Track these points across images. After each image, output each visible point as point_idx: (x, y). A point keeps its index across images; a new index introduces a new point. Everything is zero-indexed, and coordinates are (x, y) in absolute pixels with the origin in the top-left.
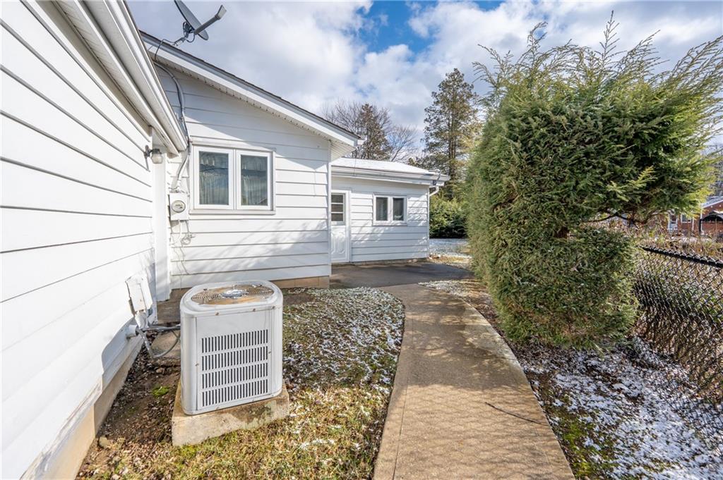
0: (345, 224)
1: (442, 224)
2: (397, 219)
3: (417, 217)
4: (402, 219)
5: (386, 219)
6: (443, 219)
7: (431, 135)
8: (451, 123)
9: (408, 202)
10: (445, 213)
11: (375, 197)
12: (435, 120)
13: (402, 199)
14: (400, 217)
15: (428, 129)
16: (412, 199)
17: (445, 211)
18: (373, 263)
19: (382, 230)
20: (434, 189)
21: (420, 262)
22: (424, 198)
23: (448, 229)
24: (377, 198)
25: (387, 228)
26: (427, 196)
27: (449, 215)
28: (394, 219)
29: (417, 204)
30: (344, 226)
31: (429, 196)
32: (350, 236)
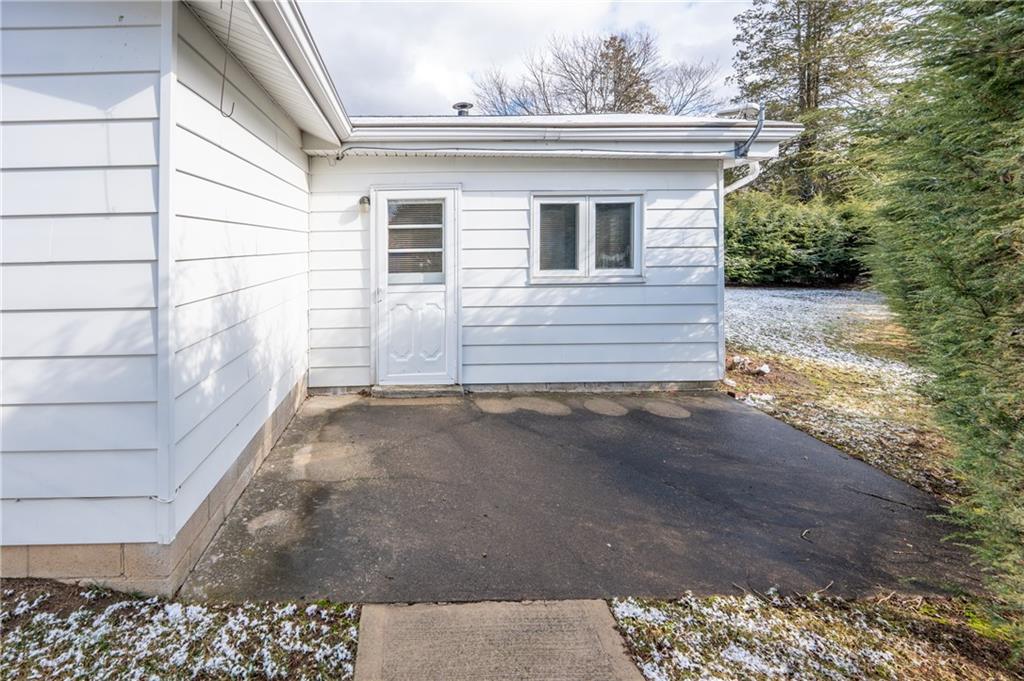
0: (443, 282)
1: (782, 256)
2: (610, 265)
3: (679, 257)
4: (627, 262)
5: (572, 264)
6: (786, 245)
7: (752, 66)
8: (803, 34)
9: (647, 214)
10: (792, 232)
11: (537, 204)
12: (762, 36)
13: (628, 207)
14: (617, 257)
15: (743, 56)
16: (661, 203)
17: (791, 227)
18: (530, 390)
19: (559, 296)
20: (743, 171)
21: (691, 393)
22: (705, 198)
23: (799, 267)
24: (544, 207)
25: (576, 291)
26: (717, 192)
27: (802, 236)
28: (599, 265)
29: (679, 219)
30: (442, 287)
31: (723, 192)
32: (457, 312)
